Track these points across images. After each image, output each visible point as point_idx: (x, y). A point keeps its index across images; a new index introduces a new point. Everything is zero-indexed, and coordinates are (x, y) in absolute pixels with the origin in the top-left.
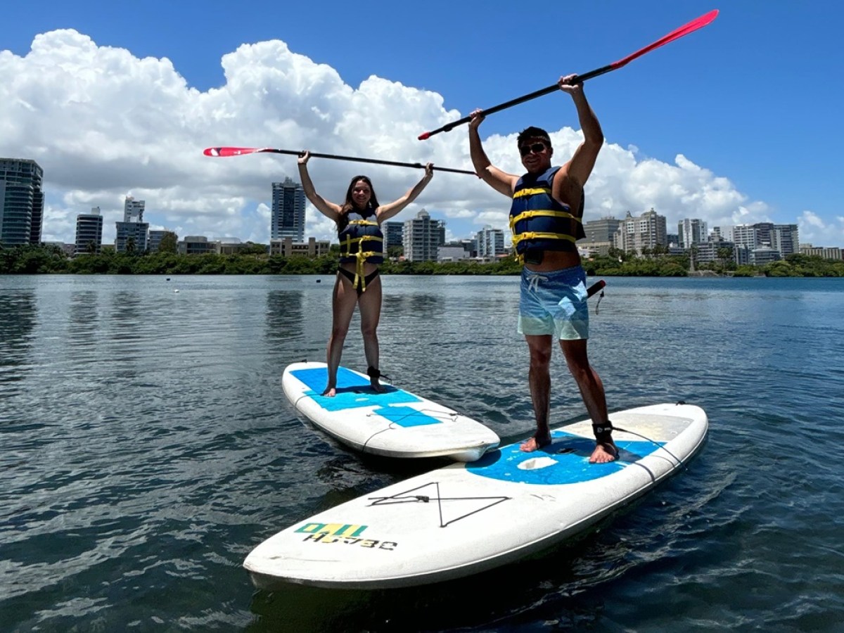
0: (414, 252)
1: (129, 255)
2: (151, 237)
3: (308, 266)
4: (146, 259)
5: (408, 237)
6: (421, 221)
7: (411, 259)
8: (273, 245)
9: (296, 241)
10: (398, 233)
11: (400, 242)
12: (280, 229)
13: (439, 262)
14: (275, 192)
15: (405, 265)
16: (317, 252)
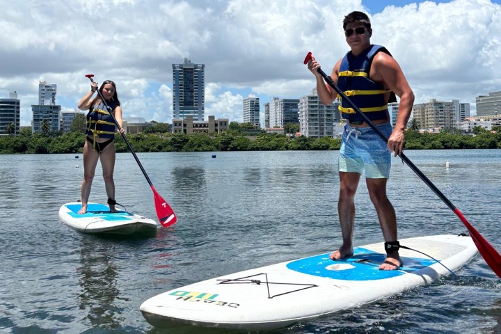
0: (310, 128)
1: (44, 136)
2: (64, 119)
3: (208, 143)
4: (59, 139)
5: (304, 113)
6: (316, 97)
7: (307, 135)
8: (175, 123)
9: (197, 120)
10: (294, 110)
11: (296, 118)
12: (181, 109)
13: (335, 138)
14: (175, 73)
15: (301, 141)
16: (216, 130)
